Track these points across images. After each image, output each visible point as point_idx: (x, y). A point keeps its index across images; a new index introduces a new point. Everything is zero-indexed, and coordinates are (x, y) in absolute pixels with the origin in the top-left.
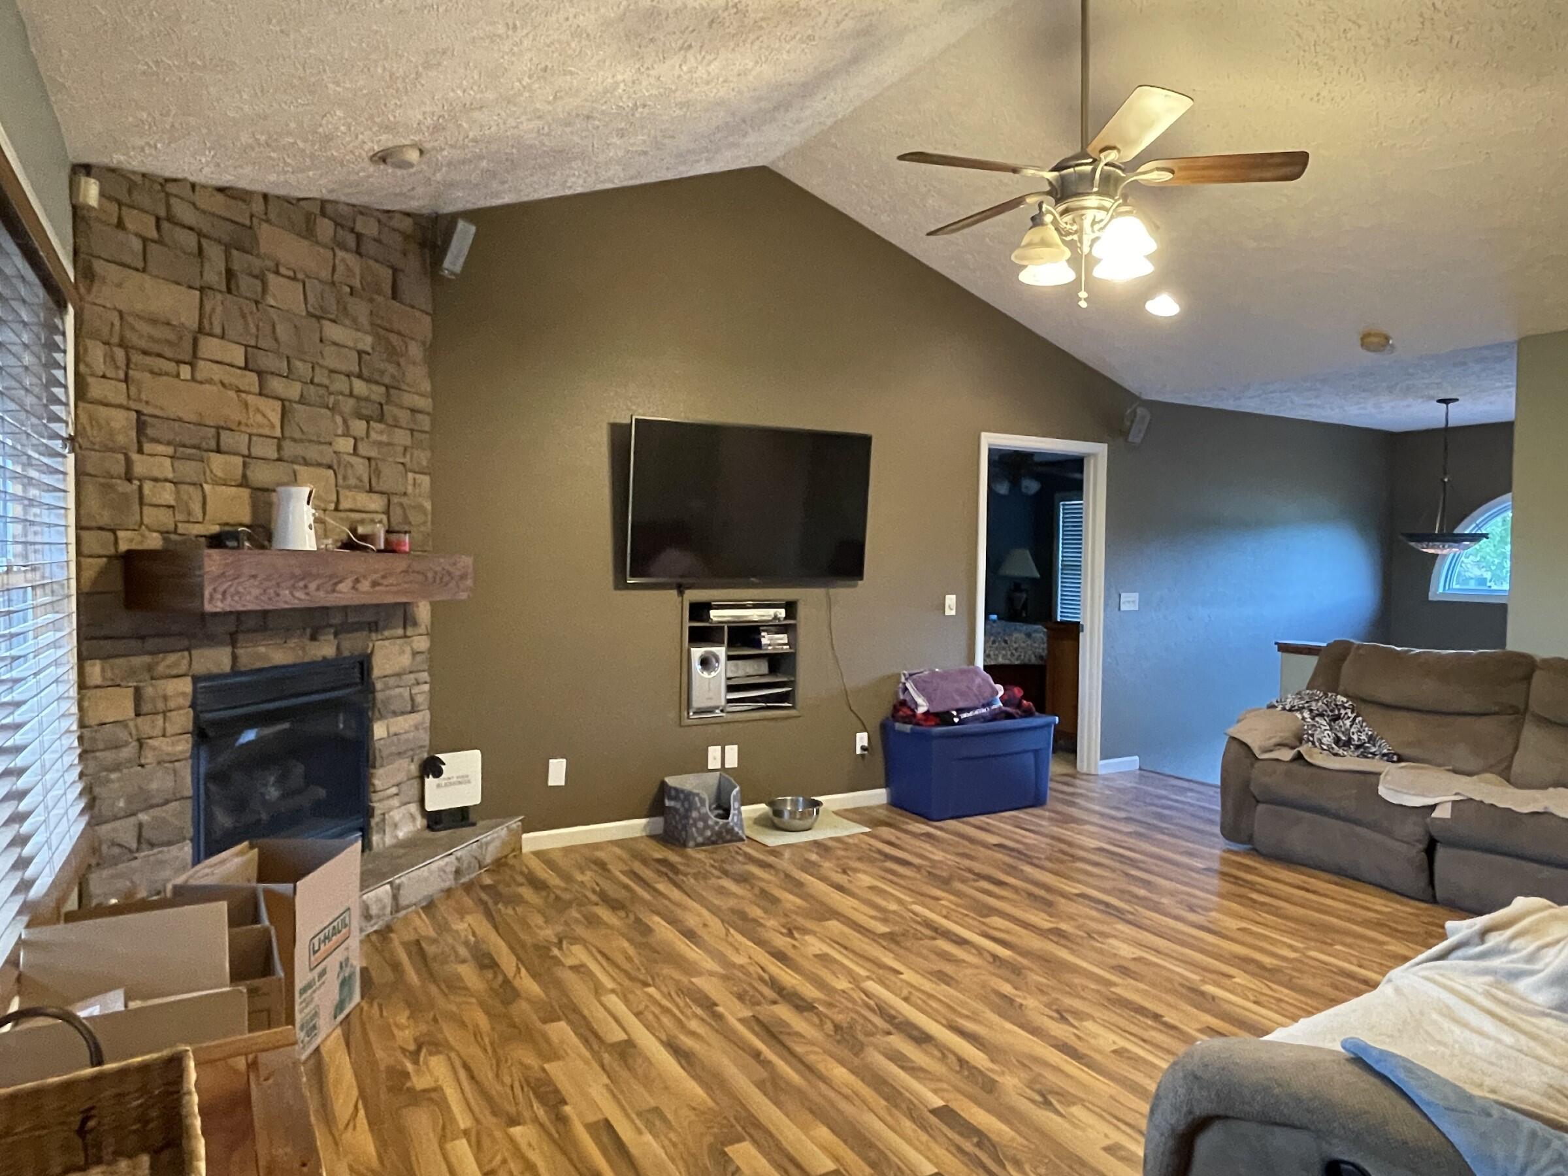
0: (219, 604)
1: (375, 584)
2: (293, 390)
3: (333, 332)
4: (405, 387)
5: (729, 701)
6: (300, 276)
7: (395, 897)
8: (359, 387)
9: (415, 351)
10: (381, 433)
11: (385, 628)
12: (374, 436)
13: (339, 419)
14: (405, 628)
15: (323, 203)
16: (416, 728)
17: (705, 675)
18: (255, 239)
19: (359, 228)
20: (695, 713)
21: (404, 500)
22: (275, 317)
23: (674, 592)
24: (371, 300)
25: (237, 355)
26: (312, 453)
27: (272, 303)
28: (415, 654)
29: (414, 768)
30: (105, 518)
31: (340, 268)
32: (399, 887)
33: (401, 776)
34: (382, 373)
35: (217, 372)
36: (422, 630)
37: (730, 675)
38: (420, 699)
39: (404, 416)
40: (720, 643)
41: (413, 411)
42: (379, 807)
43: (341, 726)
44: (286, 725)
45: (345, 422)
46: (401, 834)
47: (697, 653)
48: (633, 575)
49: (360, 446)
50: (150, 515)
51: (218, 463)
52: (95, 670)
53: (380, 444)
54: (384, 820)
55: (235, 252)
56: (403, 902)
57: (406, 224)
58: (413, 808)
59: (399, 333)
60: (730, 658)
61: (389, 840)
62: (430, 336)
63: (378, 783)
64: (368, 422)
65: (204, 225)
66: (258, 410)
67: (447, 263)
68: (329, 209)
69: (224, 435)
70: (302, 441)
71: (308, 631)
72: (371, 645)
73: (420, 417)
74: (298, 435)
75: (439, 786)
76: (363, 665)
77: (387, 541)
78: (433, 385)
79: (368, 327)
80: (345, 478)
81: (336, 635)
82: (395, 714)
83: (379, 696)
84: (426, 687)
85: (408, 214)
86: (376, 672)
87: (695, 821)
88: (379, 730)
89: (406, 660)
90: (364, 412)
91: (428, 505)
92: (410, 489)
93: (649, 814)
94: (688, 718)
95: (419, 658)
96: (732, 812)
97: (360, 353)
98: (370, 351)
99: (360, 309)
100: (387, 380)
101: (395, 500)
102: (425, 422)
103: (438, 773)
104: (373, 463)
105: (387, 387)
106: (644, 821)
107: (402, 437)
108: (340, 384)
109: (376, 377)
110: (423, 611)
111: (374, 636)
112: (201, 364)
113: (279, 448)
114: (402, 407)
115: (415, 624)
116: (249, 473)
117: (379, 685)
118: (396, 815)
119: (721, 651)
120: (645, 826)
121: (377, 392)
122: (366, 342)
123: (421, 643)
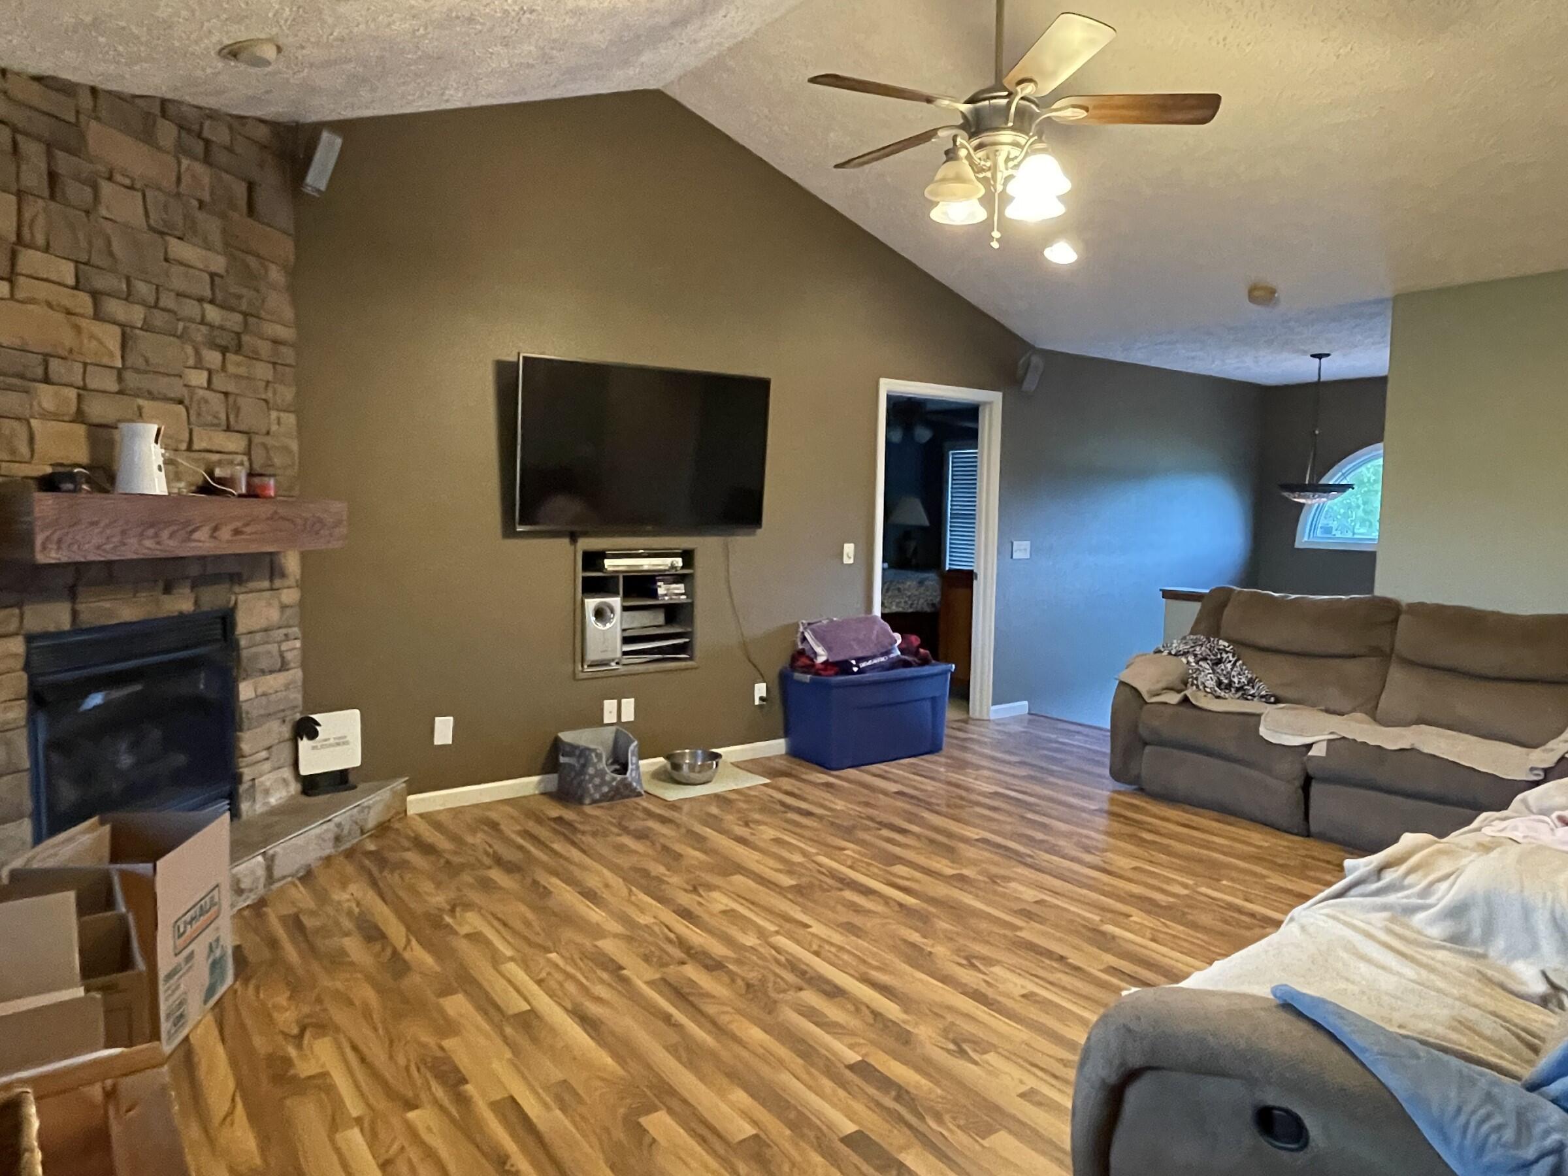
0: (53, 554)
1: (237, 532)
2: (136, 315)
3: (179, 249)
4: (263, 314)
5: (625, 653)
6: (138, 185)
7: (269, 869)
8: (213, 314)
9: (276, 274)
10: (238, 364)
11: (249, 579)
12: (231, 369)
13: (190, 350)
14: (271, 580)
15: (164, 102)
16: (287, 687)
17: (600, 626)
18: (82, 136)
19: (206, 133)
20: (589, 666)
21: (269, 441)
22: (109, 231)
23: (566, 541)
24: (223, 216)
25: (67, 272)
26: (162, 384)
27: (104, 212)
28: (283, 607)
29: (286, 731)
31: (186, 179)
32: (273, 857)
33: (273, 739)
34: (240, 297)
35: (43, 291)
36: (291, 581)
37: (625, 627)
38: (289, 656)
39: (265, 348)
40: (615, 593)
41: (276, 342)
42: (247, 773)
43: (202, 686)
44: (138, 687)
45: (197, 352)
46: (273, 801)
47: (591, 603)
48: (522, 523)
49: (215, 380)
51: (47, 396)
53: (238, 377)
54: (253, 786)
55: (60, 155)
56: (277, 873)
57: (262, 133)
58: (287, 773)
59: (258, 256)
60: (625, 609)
61: (259, 808)
62: (292, 258)
63: (245, 747)
64: (224, 355)
65: (18, 117)
66: (92, 337)
67: (310, 179)
68: (171, 110)
69: (54, 364)
70: (146, 372)
71: (161, 585)
72: (233, 598)
73: (283, 349)
74: (140, 363)
75: (314, 748)
76: (226, 620)
77: (249, 485)
78: (297, 315)
79: (219, 245)
80: (199, 415)
81: (193, 588)
82: (263, 672)
83: (245, 654)
84: (298, 644)
85: (262, 121)
86: (241, 628)
87: (592, 777)
88: (246, 691)
89: (274, 615)
90: (218, 341)
91: (294, 446)
92: (274, 428)
93: (544, 771)
94: (582, 671)
95: (289, 612)
96: (630, 767)
97: (213, 275)
98: (225, 274)
99: (211, 226)
100: (244, 307)
101: (257, 440)
102: (288, 354)
103: (313, 735)
104: (231, 399)
105: (246, 315)
106: (535, 779)
107: (263, 371)
108: (191, 309)
109: (233, 302)
110: (292, 563)
111: (237, 589)
112: (22, 280)
113: (120, 379)
114: (262, 338)
115: (283, 575)
116: (85, 408)
117: (243, 642)
118: (267, 780)
119: (616, 602)
120: (540, 782)
121: (234, 320)
122: (219, 263)
123: (290, 596)
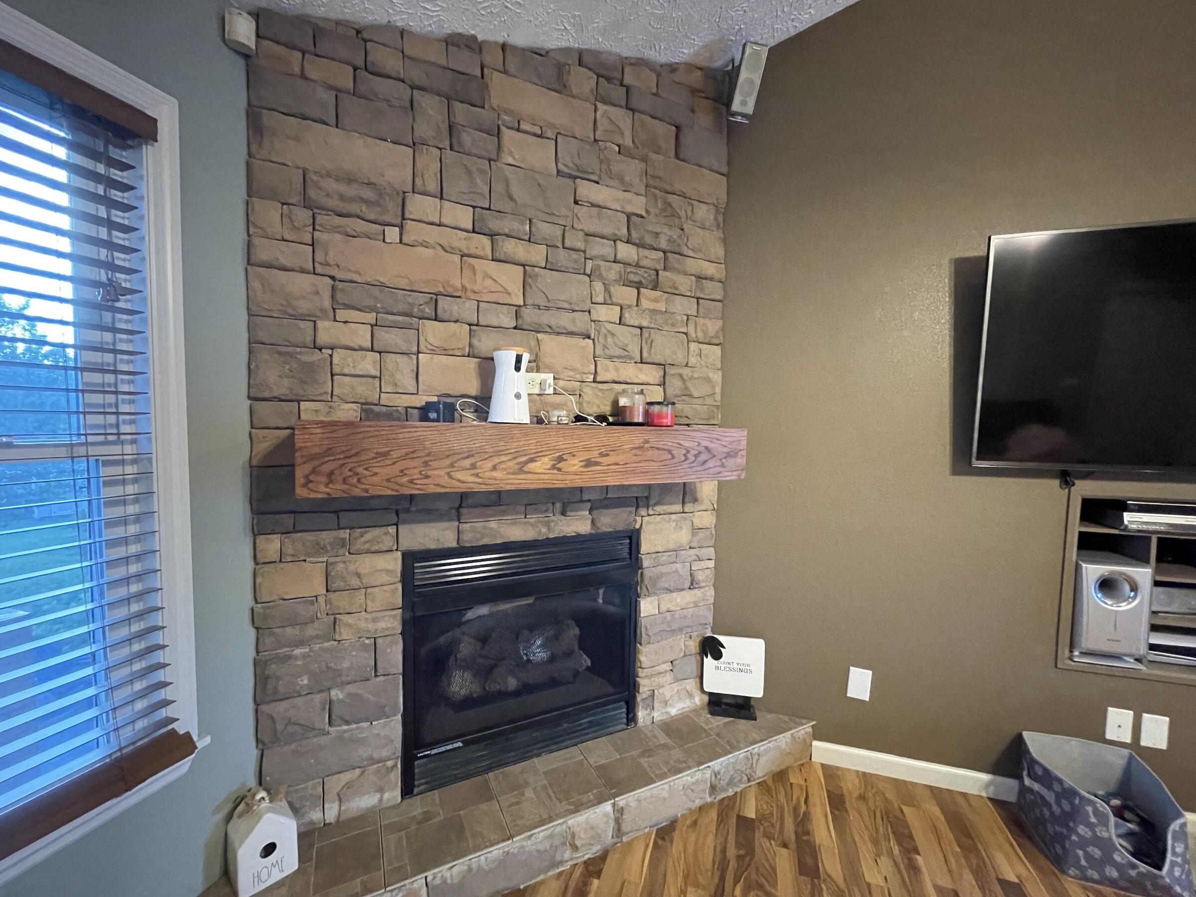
1: (589, 463)
2: (537, 254)
3: (587, 190)
4: (685, 251)
5: (1153, 647)
6: (550, 134)
7: (618, 821)
8: (626, 251)
9: (703, 213)
10: (655, 300)
11: (657, 504)
12: (645, 304)
13: (598, 286)
14: (683, 503)
15: (581, 53)
16: (696, 605)
17: (1109, 604)
18: (485, 88)
19: (627, 80)
20: (1084, 654)
21: (686, 372)
22: (509, 175)
23: (1056, 483)
24: (644, 159)
25: (464, 217)
26: (564, 320)
27: (510, 161)
28: (695, 530)
29: (693, 646)
30: (283, 388)
31: (602, 124)
32: (621, 811)
33: (677, 654)
34: (657, 234)
35: (433, 234)
36: (706, 504)
37: (1154, 609)
38: (700, 576)
39: (685, 284)
40: (1144, 560)
41: (699, 278)
42: (645, 685)
43: (601, 601)
44: (530, 600)
45: (607, 290)
46: (673, 711)
47: (1093, 571)
48: (980, 458)
49: (627, 315)
50: (343, 385)
51: (433, 332)
52: (272, 545)
53: (654, 312)
54: (653, 696)
55: (458, 106)
56: (625, 828)
57: (696, 78)
58: (691, 685)
59: (683, 196)
60: (1157, 584)
61: (658, 715)
62: (724, 197)
63: (642, 658)
64: (638, 289)
65: (416, 75)
66: (487, 276)
68: (585, 59)
69: (443, 303)
70: (548, 308)
71: (558, 505)
72: (639, 519)
73: (707, 284)
74: (542, 302)
75: (717, 668)
76: (633, 538)
77: (647, 413)
78: (726, 254)
79: (642, 190)
80: (605, 347)
81: (591, 511)
82: (669, 590)
83: (648, 573)
84: (711, 564)
85: (700, 69)
86: (644, 548)
88: (647, 607)
89: (683, 536)
90: (632, 277)
91: (717, 377)
92: (693, 361)
93: (997, 769)
94: (1071, 659)
95: (702, 534)
96: (1169, 857)
97: (629, 216)
98: (644, 214)
99: (632, 169)
100: (664, 245)
101: (671, 371)
102: (714, 290)
103: (718, 656)
104: (646, 334)
105: (664, 252)
106: (985, 777)
107: (683, 307)
108: (601, 248)
109: (649, 240)
110: (708, 490)
111: (643, 512)
112: (409, 225)
113: (517, 315)
114: (685, 273)
115: (695, 500)
116: (475, 342)
117: (645, 563)
118: (667, 692)
119: (1143, 574)
120: (988, 785)
121: (652, 258)
122: (637, 205)
123: (706, 519)
